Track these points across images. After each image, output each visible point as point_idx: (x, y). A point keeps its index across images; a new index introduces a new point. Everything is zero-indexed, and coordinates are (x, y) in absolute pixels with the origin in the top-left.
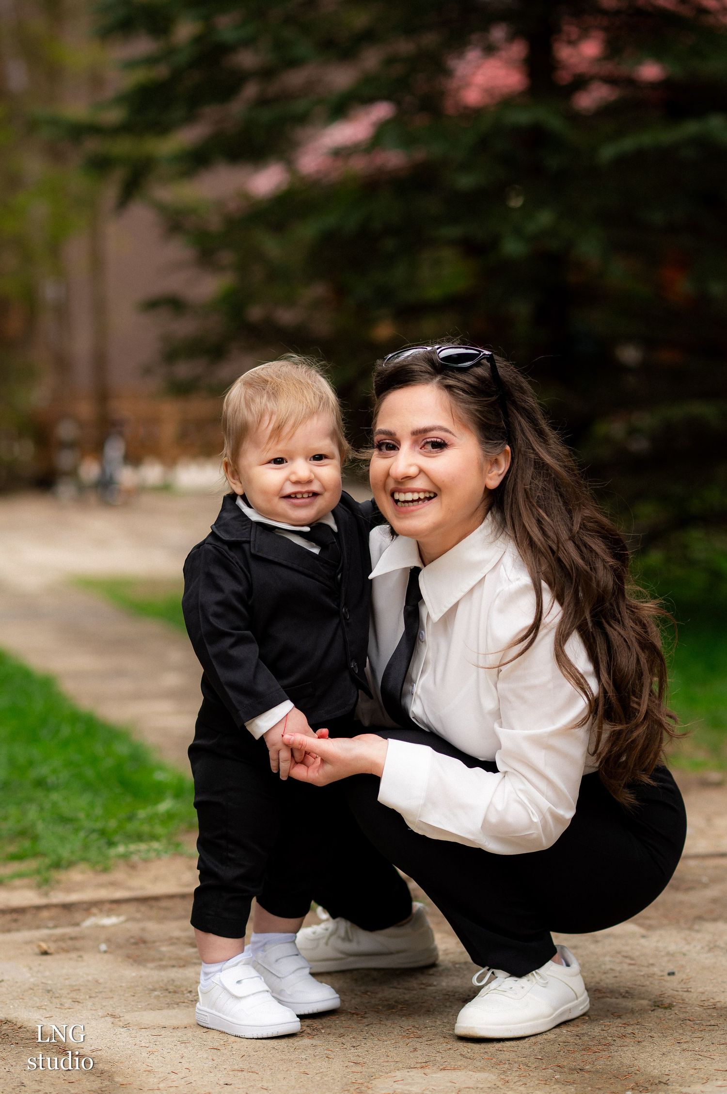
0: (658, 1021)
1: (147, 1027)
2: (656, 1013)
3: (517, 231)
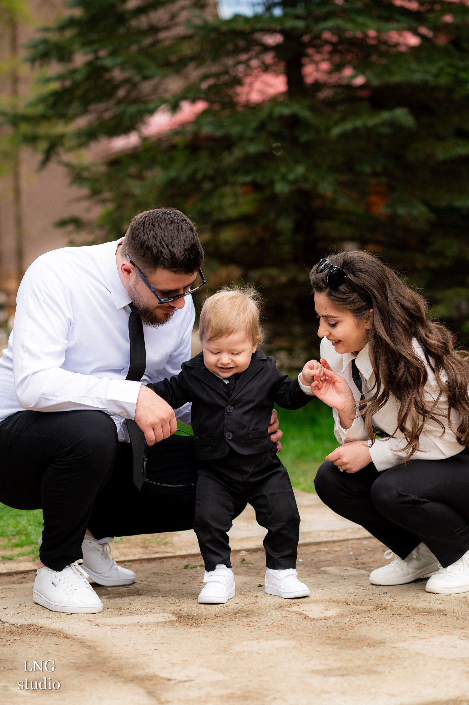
0: (379, 615)
1: (108, 625)
2: (377, 612)
3: (284, 178)
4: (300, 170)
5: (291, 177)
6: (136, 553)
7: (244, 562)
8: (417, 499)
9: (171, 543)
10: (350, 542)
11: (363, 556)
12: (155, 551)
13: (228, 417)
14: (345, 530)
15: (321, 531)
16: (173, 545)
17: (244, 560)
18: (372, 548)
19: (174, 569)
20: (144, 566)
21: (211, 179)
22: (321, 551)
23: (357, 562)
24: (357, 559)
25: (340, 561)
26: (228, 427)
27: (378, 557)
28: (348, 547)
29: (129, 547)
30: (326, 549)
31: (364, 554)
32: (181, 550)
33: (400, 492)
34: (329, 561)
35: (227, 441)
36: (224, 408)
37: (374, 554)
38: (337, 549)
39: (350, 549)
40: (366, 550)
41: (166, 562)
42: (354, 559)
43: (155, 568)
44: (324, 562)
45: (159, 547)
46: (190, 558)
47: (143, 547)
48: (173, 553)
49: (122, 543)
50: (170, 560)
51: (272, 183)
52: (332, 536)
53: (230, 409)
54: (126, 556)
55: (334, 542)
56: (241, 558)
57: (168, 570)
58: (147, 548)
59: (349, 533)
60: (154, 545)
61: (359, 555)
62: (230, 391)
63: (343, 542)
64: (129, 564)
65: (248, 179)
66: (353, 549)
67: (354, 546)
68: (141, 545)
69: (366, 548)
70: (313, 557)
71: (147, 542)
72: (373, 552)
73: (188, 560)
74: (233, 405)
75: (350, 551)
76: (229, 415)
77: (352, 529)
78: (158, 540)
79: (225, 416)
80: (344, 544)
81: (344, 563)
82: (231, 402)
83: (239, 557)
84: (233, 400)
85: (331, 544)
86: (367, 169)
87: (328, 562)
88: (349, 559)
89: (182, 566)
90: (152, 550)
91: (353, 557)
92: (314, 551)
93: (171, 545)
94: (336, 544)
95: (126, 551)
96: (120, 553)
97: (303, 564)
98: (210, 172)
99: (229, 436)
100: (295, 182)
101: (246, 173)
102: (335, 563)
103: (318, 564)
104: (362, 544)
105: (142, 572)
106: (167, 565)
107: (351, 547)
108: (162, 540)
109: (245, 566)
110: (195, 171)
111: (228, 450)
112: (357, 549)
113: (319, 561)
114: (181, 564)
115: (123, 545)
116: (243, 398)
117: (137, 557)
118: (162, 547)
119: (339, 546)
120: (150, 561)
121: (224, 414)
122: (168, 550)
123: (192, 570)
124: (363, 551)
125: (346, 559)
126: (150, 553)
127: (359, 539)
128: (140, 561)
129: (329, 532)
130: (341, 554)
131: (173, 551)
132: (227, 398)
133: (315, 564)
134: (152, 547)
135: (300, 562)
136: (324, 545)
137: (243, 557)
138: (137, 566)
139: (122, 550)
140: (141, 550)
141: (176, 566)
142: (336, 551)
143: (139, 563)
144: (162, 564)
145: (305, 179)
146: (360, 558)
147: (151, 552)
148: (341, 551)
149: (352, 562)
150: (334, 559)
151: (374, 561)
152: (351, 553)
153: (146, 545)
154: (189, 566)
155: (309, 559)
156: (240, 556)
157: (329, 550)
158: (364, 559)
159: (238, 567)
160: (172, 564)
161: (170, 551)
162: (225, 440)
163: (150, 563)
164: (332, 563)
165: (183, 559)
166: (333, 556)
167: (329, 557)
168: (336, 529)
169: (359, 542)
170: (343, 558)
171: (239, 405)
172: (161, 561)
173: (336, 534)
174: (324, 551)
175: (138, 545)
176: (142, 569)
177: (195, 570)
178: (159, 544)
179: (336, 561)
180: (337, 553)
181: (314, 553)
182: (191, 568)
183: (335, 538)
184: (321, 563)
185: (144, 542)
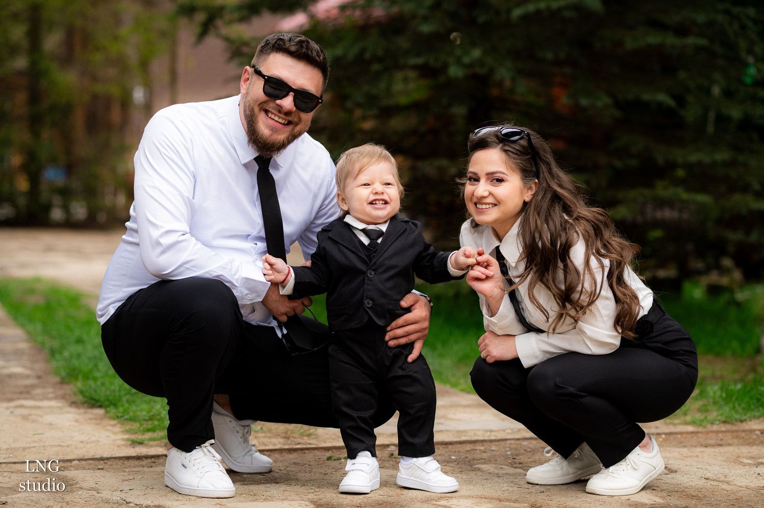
3: (459, 61)
4: (476, 53)
5: (466, 60)
6: (277, 443)
7: (393, 457)
8: (575, 392)
9: (314, 435)
10: (509, 442)
11: (521, 457)
12: (298, 442)
13: (369, 282)
14: (504, 431)
15: (478, 430)
16: (317, 437)
17: (392, 455)
18: (532, 449)
19: (316, 460)
20: (283, 456)
21: (380, 60)
22: (476, 450)
23: (514, 462)
24: (515, 459)
25: (496, 460)
26: (368, 293)
27: (537, 458)
28: (507, 447)
29: (269, 437)
30: (482, 448)
31: (523, 454)
32: (325, 442)
33: (557, 383)
34: (485, 459)
35: (367, 309)
36: (364, 273)
37: (533, 454)
38: (493, 448)
39: (508, 449)
40: (525, 450)
41: (308, 454)
42: (511, 459)
43: (296, 458)
44: (479, 460)
45: (302, 439)
46: (334, 451)
47: (285, 437)
48: (317, 445)
49: (262, 432)
50: (312, 451)
51: (445, 66)
52: (489, 436)
53: (371, 274)
54: (266, 445)
55: (491, 441)
56: (390, 453)
57: (310, 461)
58: (288, 438)
59: (508, 433)
60: (296, 436)
61: (517, 455)
62: (371, 254)
63: (500, 442)
64: (268, 453)
65: (420, 61)
66: (511, 449)
67: (512, 446)
68: (283, 435)
69: (525, 449)
70: (467, 455)
71: (289, 433)
72: (533, 453)
73: (332, 453)
74: (374, 270)
75: (507, 451)
76: (370, 280)
77: (512, 429)
78: (301, 431)
79: (366, 281)
80: (503, 443)
81: (500, 461)
82: (373, 266)
83: (387, 452)
84: (375, 263)
85: (489, 443)
86: (549, 56)
87: (483, 460)
88: (506, 458)
89: (326, 457)
90: (294, 442)
91: (510, 456)
92: (469, 449)
93: (315, 436)
94: (494, 443)
95: (265, 440)
96: (259, 443)
97: (455, 461)
98: (380, 52)
99: (368, 304)
100: (471, 66)
101: (418, 55)
102: (491, 461)
103: (472, 462)
104: (521, 444)
105: (281, 462)
106: (309, 456)
107: (509, 447)
108: (305, 431)
109: (392, 461)
110: (363, 51)
111: (366, 319)
112: (516, 449)
113: (474, 459)
114: (324, 455)
115: (263, 435)
116: (386, 262)
117: (277, 447)
118: (305, 438)
119: (496, 445)
120: (292, 452)
121: (364, 279)
122: (311, 442)
123: (335, 462)
124: (522, 451)
125: (503, 458)
126: (291, 444)
127: (518, 439)
128: (281, 451)
129: (486, 431)
130: (497, 453)
131: (317, 443)
132: (368, 262)
133: (469, 462)
134: (295, 438)
135: (452, 459)
136: (480, 444)
137: (391, 452)
138: (277, 455)
139: (262, 440)
140: (282, 441)
141: (318, 457)
142: (493, 450)
143: (279, 453)
144: (304, 455)
145: (481, 62)
146: (518, 458)
147: (293, 443)
148: (498, 450)
149: (509, 461)
150: (490, 458)
151: (532, 461)
152: (509, 453)
153: (288, 436)
154: (333, 458)
155: (463, 457)
156: (388, 450)
157: (485, 449)
158: (522, 458)
159: (385, 461)
160: (315, 456)
161: (314, 443)
162: (364, 307)
163: (290, 453)
164: (486, 461)
165: (327, 451)
166: (489, 455)
167: (485, 455)
168: (495, 429)
169: (518, 442)
170: (499, 457)
171: (381, 270)
172: (303, 452)
173: (493, 434)
174: (480, 450)
175: (279, 435)
176: (282, 459)
177: (338, 462)
178: (302, 435)
179: (491, 459)
180: (494, 453)
181: (469, 451)
182: (335, 460)
183: (493, 438)
184: (475, 461)
185: (286, 433)
